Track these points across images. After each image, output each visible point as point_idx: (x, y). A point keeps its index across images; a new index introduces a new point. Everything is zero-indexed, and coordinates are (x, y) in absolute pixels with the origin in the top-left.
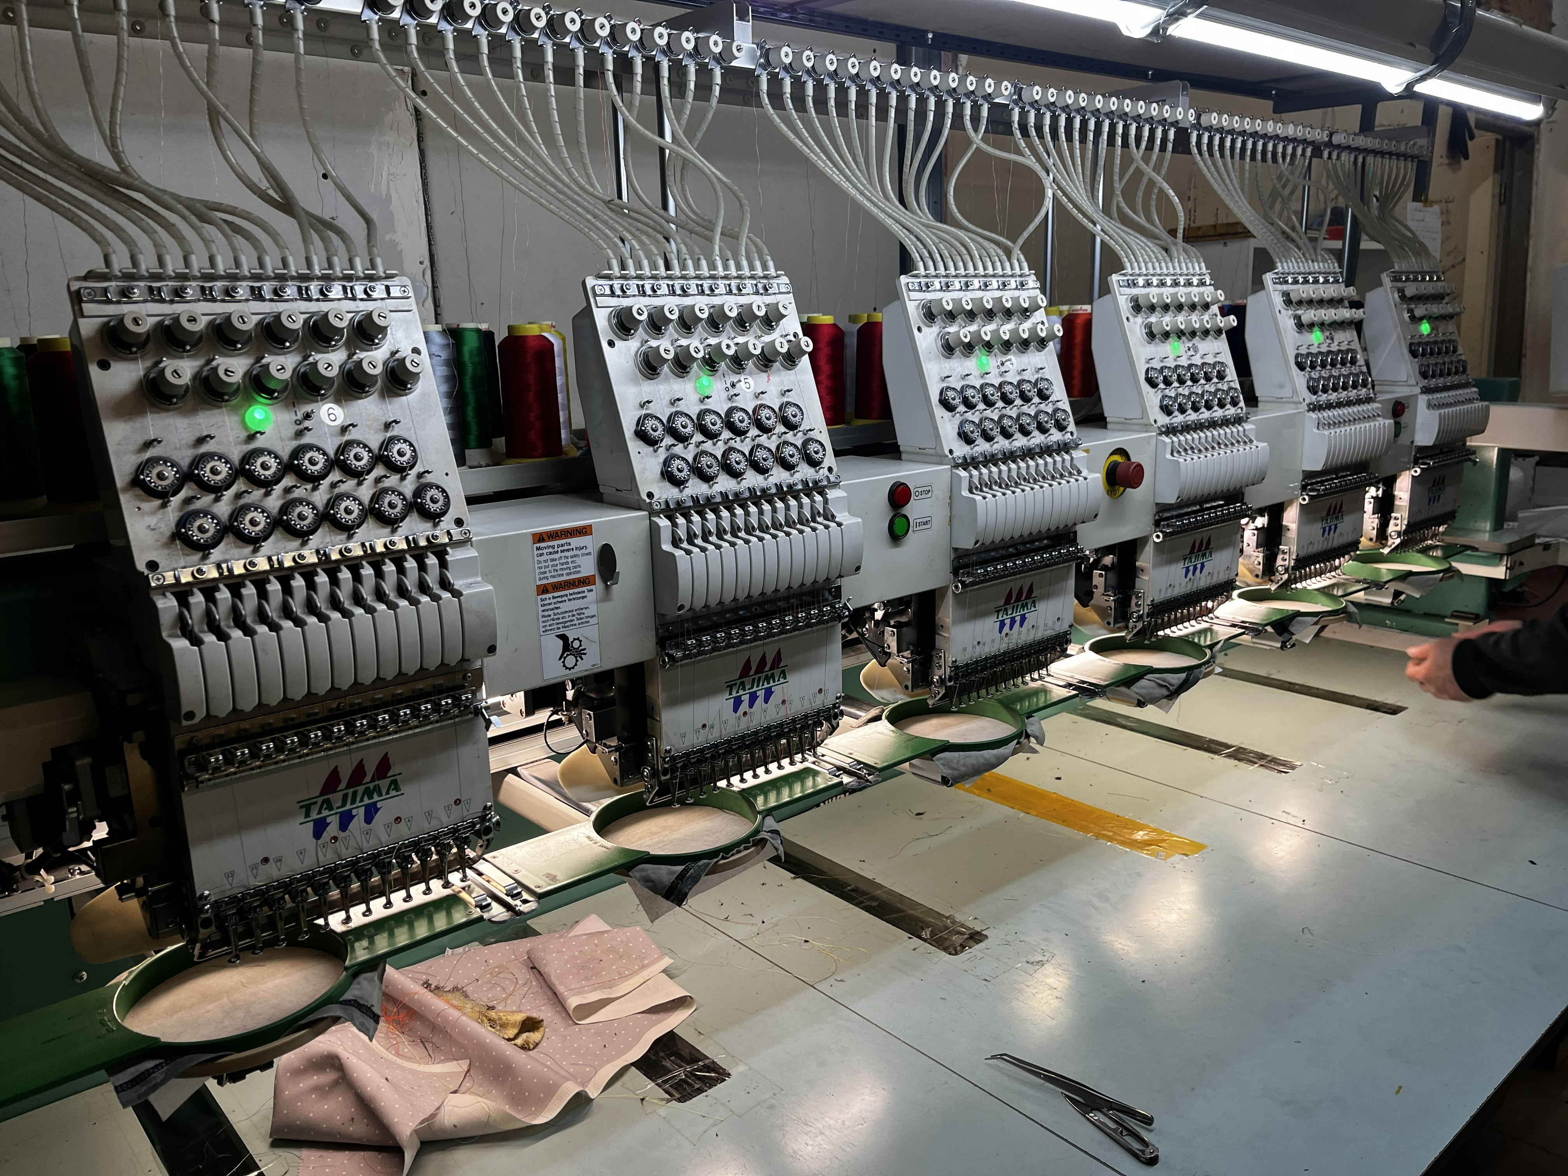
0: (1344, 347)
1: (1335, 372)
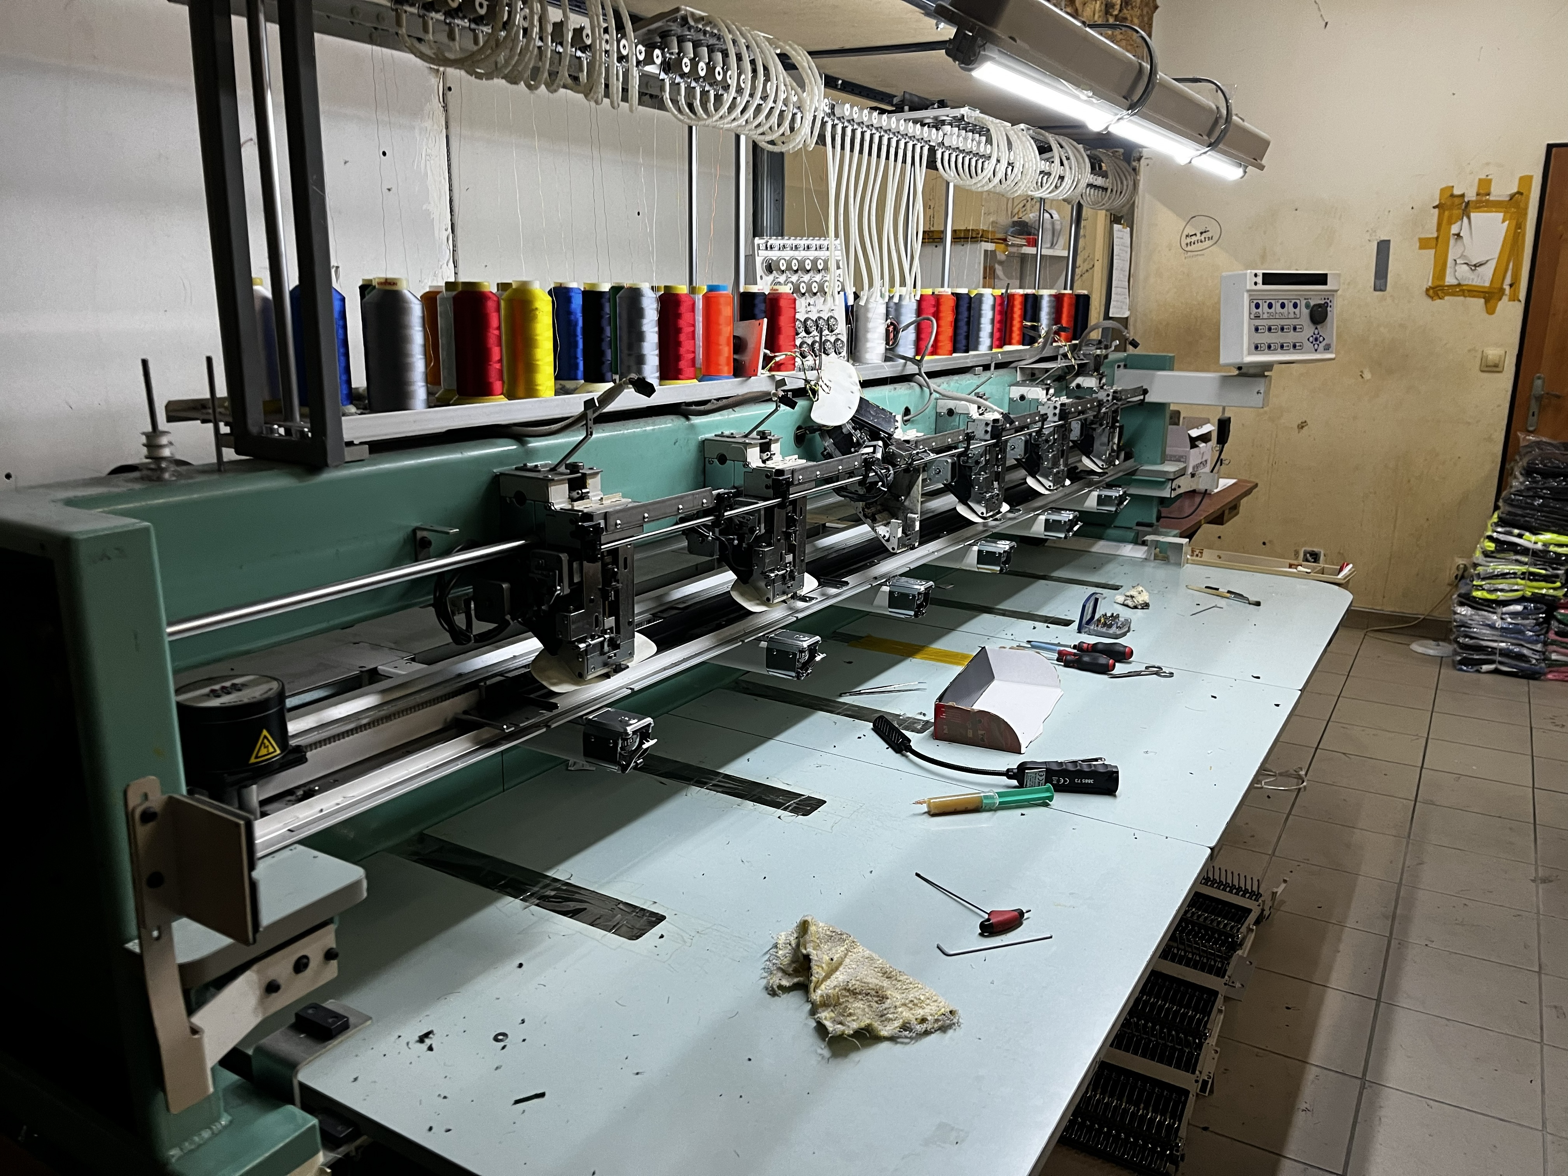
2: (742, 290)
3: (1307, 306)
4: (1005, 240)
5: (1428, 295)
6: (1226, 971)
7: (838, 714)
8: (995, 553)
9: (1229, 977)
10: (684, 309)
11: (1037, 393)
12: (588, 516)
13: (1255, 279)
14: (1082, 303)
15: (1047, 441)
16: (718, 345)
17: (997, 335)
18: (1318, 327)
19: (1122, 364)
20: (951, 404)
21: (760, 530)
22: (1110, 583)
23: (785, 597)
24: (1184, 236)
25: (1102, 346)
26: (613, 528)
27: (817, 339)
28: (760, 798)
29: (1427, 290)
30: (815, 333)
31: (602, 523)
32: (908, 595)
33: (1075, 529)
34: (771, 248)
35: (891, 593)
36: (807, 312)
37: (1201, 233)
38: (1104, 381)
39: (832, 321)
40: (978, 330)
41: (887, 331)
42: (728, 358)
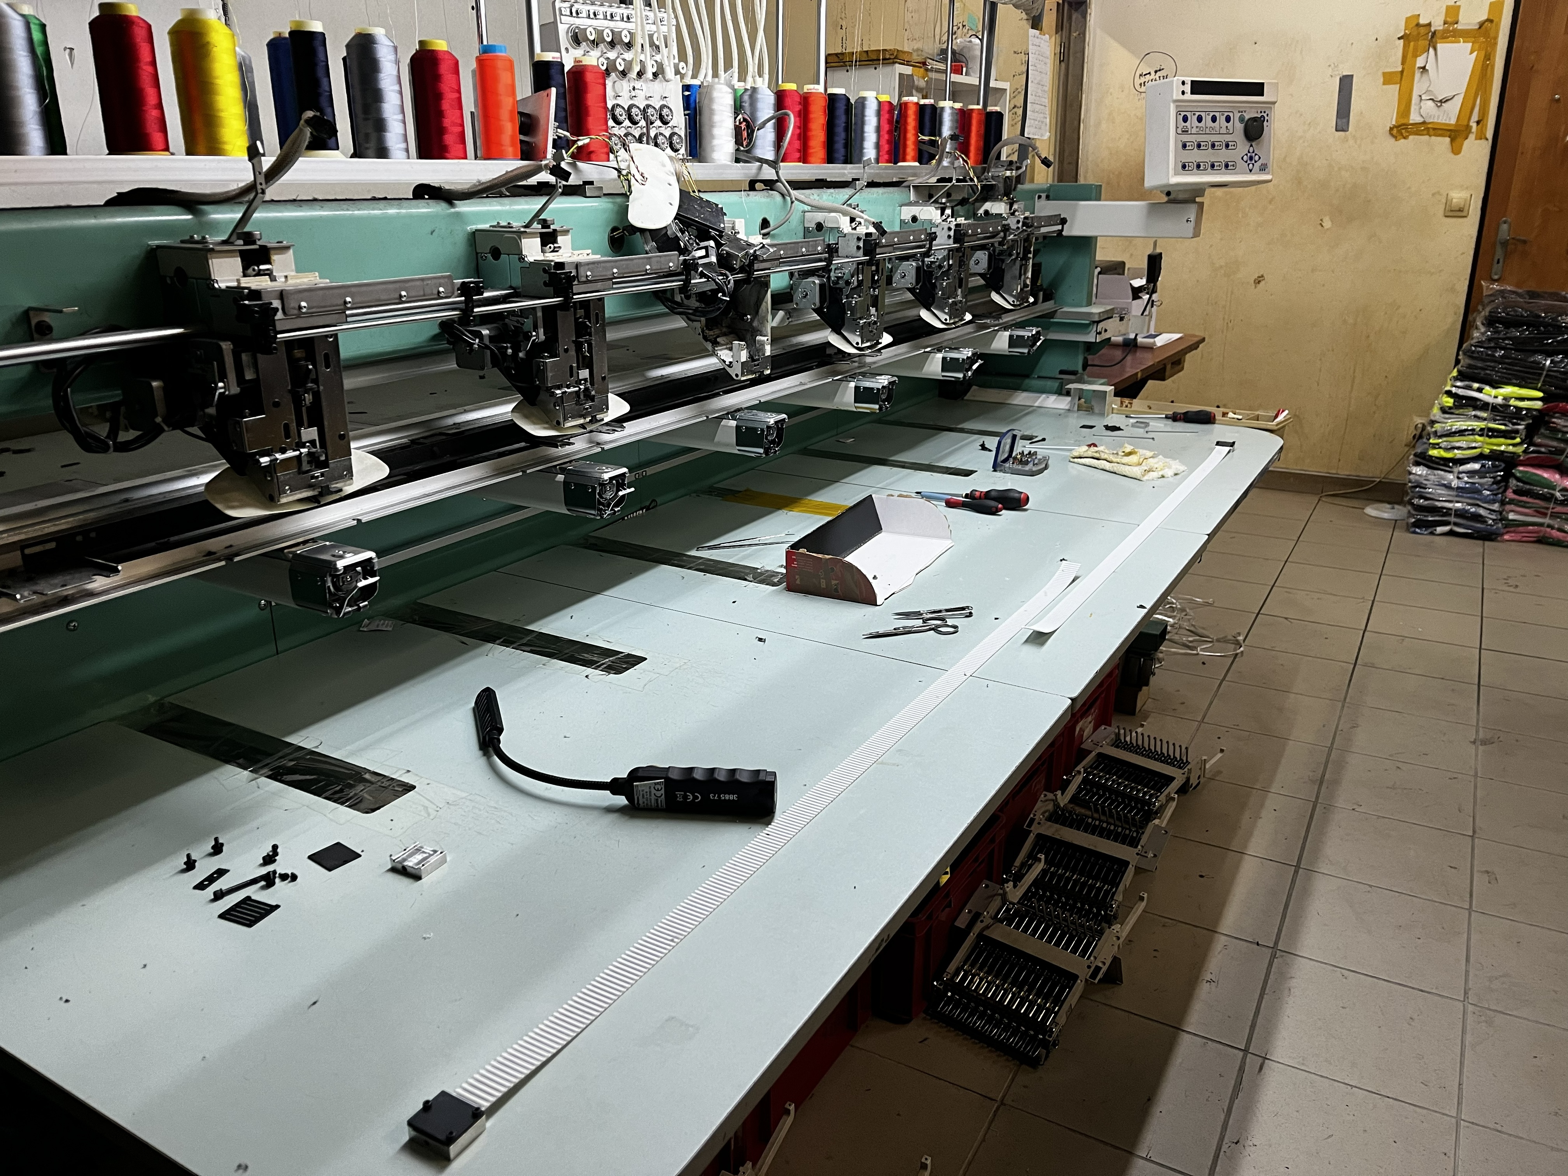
2: (536, 59)
3: (1241, 119)
4: (924, 64)
5: (1392, 135)
6: (1140, 839)
7: (689, 569)
8: (872, 389)
9: (1142, 847)
10: (444, 69)
11: (930, 213)
12: (255, 294)
13: (1182, 88)
14: (993, 122)
15: (940, 267)
16: (499, 120)
17: (886, 147)
18: (1254, 144)
19: (1044, 195)
20: (820, 217)
21: (537, 336)
23: (581, 421)
24: (1137, 75)
25: (1014, 168)
26: (296, 312)
27: (645, 130)
28: (572, 656)
29: (1391, 129)
30: (643, 123)
31: (276, 304)
32: (756, 429)
33: (974, 367)
34: (577, 13)
35: (738, 428)
36: (632, 98)
37: (1156, 72)
38: (1015, 206)
39: (665, 112)
40: (862, 139)
41: (737, 129)
42: (513, 137)
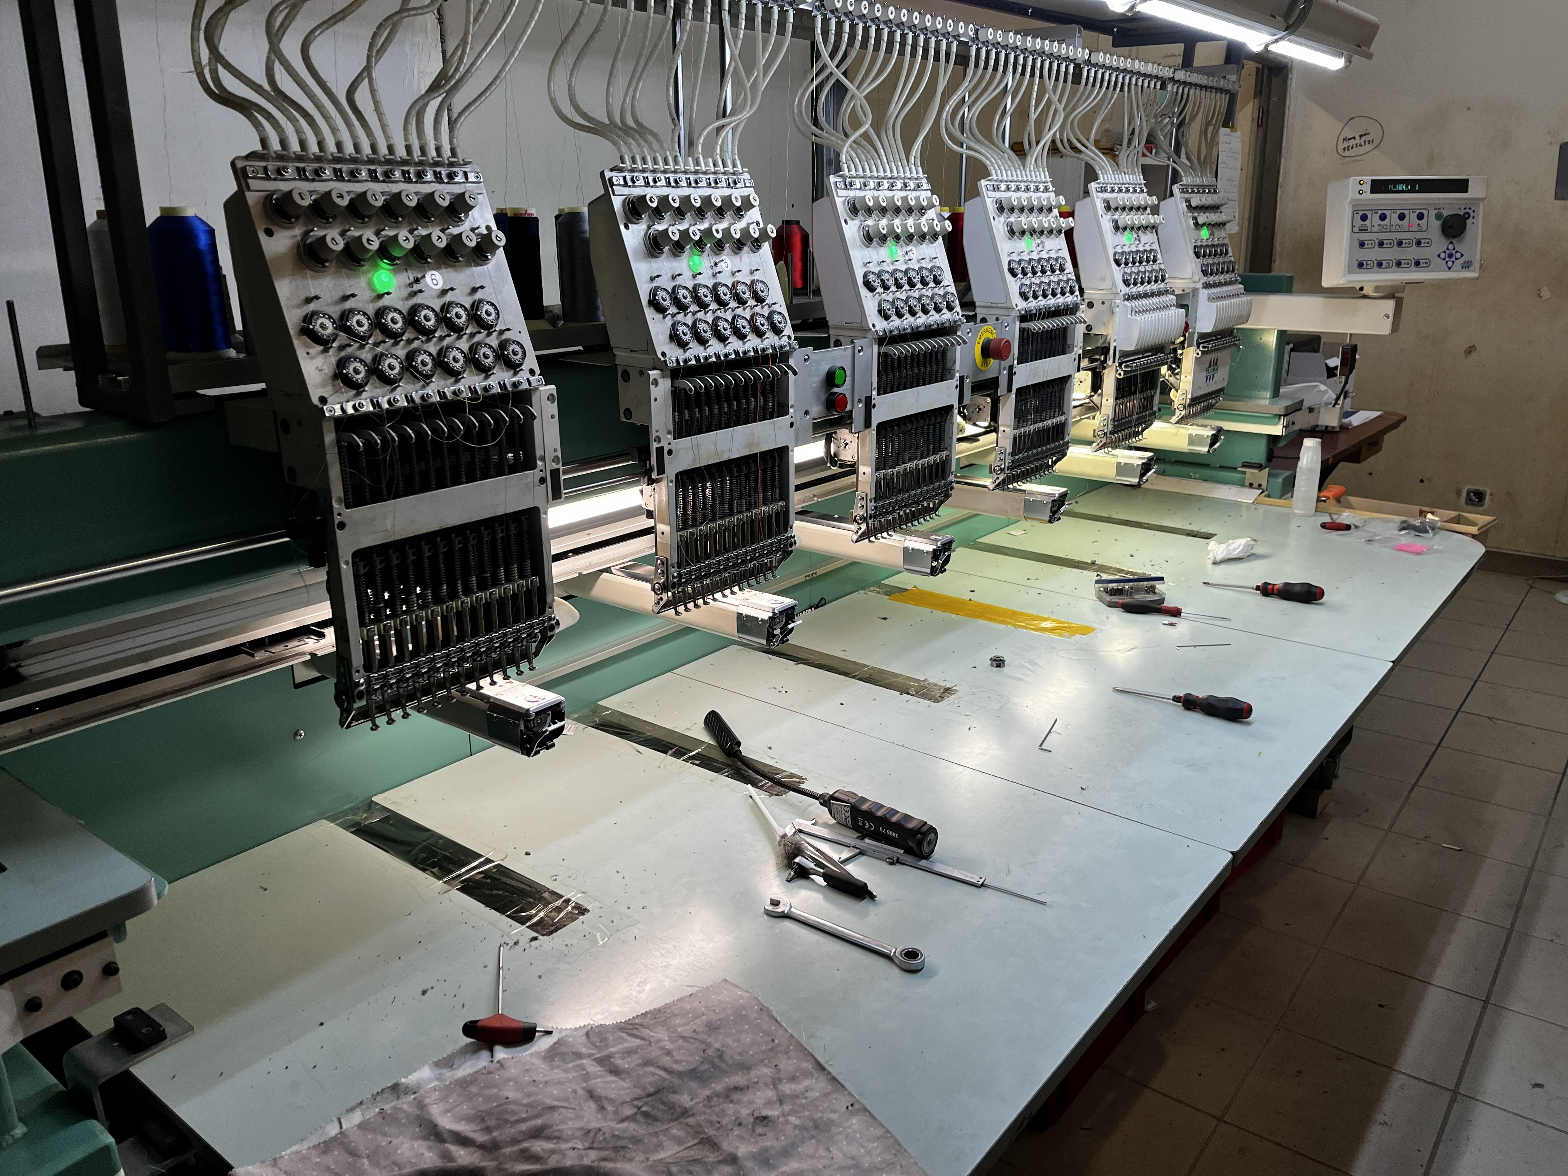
0: (1148, 248)
1: (1142, 269)
3: (1438, 217)
13: (1361, 188)
18: (1454, 241)
22: (1203, 530)
24: (1341, 139)
33: (1150, 473)
